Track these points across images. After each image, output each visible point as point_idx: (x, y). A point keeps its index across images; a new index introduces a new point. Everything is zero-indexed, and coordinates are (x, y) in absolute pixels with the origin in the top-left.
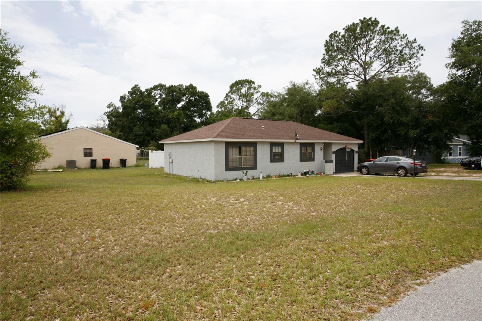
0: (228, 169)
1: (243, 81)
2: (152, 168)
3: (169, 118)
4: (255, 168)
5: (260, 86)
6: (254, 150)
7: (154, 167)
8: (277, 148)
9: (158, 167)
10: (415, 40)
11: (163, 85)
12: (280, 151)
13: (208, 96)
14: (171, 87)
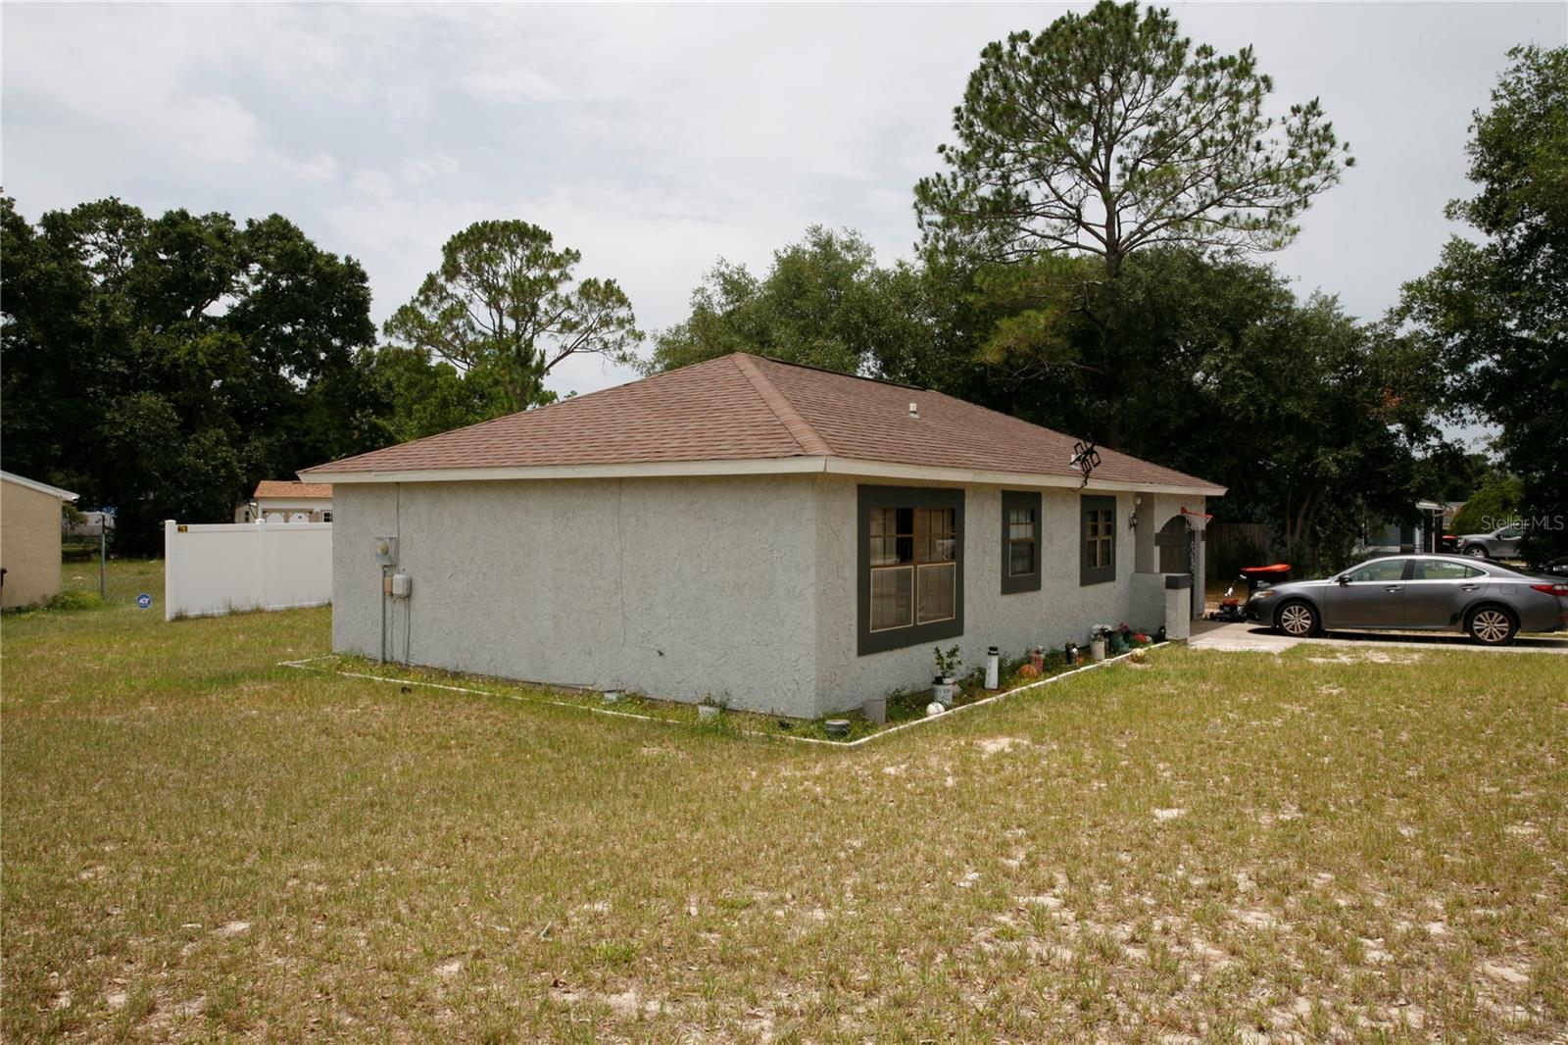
0: (866, 642)
1: (506, 225)
2: (180, 618)
3: (175, 365)
4: (955, 628)
5: (573, 256)
7: (192, 613)
8: (1021, 516)
9: (216, 612)
10: (1314, 105)
11: (125, 208)
12: (1029, 533)
13: (363, 277)
14: (176, 220)
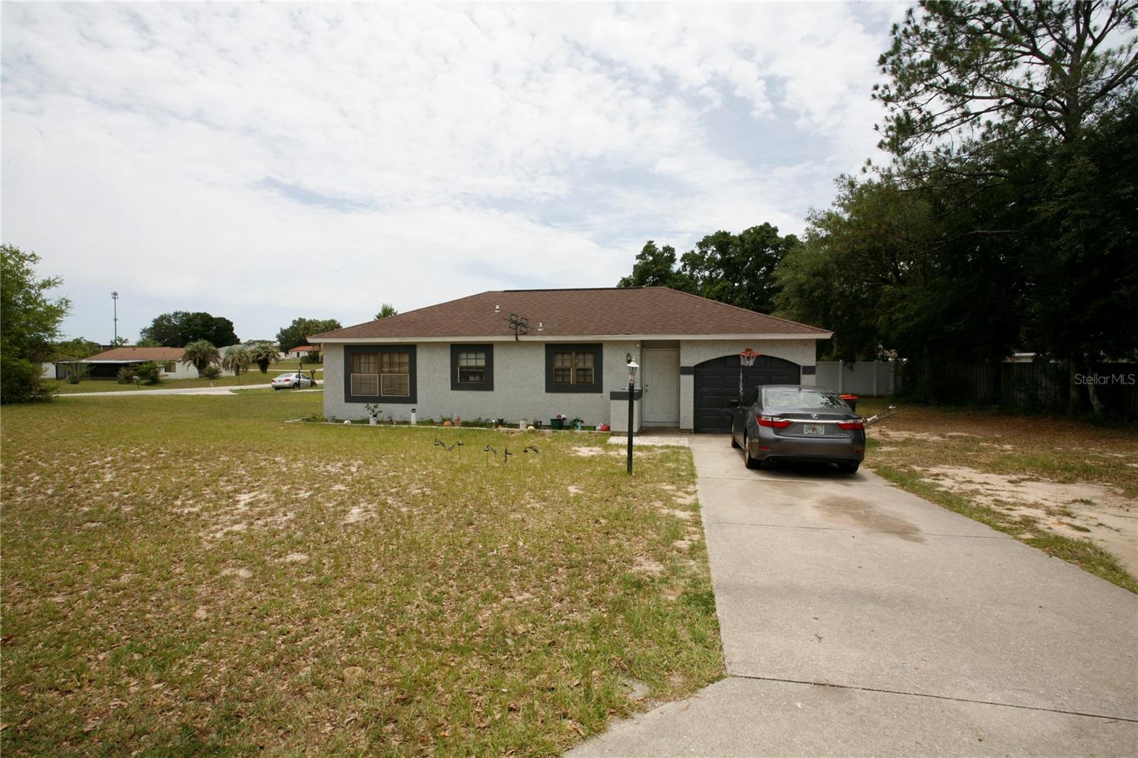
0: (349, 398)
4: (412, 399)
6: (410, 360)
8: (473, 356)
12: (482, 363)
